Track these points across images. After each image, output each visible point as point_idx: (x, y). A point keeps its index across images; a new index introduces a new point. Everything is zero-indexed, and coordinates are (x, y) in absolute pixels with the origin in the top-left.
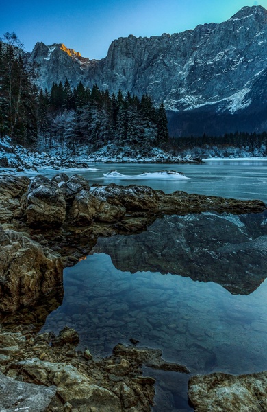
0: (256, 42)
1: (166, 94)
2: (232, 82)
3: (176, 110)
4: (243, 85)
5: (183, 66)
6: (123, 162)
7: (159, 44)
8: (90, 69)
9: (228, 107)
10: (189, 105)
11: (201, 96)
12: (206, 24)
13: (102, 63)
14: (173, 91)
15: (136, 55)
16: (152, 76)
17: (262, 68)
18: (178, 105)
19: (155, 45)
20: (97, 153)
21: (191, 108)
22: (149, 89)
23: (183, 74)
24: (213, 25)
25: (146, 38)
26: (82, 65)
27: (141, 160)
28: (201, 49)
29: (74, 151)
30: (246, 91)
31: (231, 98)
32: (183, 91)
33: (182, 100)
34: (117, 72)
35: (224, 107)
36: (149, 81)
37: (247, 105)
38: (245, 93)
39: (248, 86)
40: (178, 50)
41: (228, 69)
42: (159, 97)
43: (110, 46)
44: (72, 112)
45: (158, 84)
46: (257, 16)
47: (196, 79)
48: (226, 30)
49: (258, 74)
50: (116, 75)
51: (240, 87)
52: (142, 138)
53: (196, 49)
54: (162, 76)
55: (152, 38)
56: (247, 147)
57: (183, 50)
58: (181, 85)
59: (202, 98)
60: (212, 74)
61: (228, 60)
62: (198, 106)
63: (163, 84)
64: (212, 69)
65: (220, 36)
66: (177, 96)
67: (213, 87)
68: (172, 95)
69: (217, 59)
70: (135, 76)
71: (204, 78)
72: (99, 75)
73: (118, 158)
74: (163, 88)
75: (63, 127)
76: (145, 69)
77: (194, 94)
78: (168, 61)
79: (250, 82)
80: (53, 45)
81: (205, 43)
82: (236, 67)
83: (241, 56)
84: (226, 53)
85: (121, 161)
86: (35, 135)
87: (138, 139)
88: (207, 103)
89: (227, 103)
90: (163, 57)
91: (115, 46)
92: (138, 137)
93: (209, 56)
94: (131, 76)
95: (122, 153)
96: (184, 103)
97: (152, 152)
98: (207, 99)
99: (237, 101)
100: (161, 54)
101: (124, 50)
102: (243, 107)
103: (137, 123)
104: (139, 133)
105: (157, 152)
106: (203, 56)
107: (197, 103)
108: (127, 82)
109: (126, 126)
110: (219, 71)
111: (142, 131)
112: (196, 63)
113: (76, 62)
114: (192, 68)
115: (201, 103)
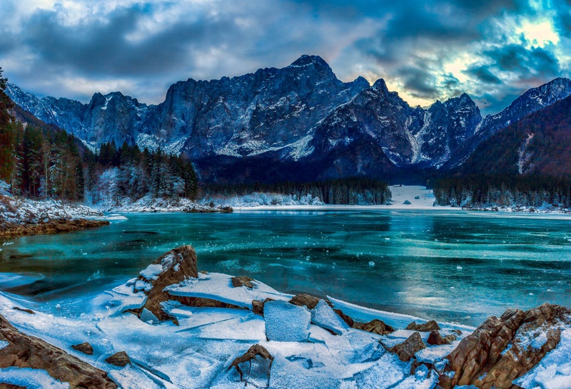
0: (316, 90)
1: (228, 139)
2: (295, 129)
3: (238, 155)
4: (306, 131)
5: (245, 110)
6: (155, 211)
7: (220, 88)
8: (148, 114)
9: (292, 154)
10: (252, 151)
11: (264, 142)
12: (266, 69)
13: (160, 108)
14: (235, 136)
15: (196, 99)
16: (213, 121)
17: (323, 116)
18: (241, 151)
19: (215, 89)
20: (135, 204)
21: (255, 153)
22: (210, 133)
23: (245, 118)
24: (273, 70)
25: (206, 81)
26: (140, 111)
27: (171, 209)
28: (263, 94)
29: (118, 203)
30: (309, 138)
31: (294, 145)
32: (245, 135)
33: (245, 144)
34: (175, 116)
35: (288, 154)
36: (210, 125)
37: (310, 152)
38: (308, 140)
39: (311, 133)
40: (239, 93)
41: (291, 116)
42: (221, 142)
43: (169, 91)
44: (116, 169)
45: (219, 128)
46: (316, 65)
47: (259, 124)
48: (287, 77)
49: (320, 122)
50: (175, 120)
51: (303, 134)
52: (172, 190)
53: (258, 93)
54: (223, 120)
55: (212, 81)
56: (295, 196)
57: (244, 94)
58: (243, 129)
59: (266, 143)
60: (274, 119)
61: (290, 106)
62: (262, 152)
63: (223, 128)
64: (275, 114)
65: (281, 82)
66: (240, 141)
67: (277, 132)
68: (234, 140)
69: (279, 104)
70: (195, 120)
71: (267, 124)
72: (156, 120)
73: (152, 208)
74: (224, 132)
75: (108, 183)
76: (205, 112)
77: (257, 139)
78: (229, 104)
79: (313, 130)
80: (111, 94)
81: (266, 88)
82: (298, 113)
83: (302, 103)
84: (288, 99)
85: (153, 210)
86: (82, 192)
87: (168, 192)
88: (271, 149)
89: (291, 149)
90: (224, 100)
91: (173, 91)
92: (169, 190)
93: (271, 101)
94: (191, 121)
95: (156, 204)
96: (247, 149)
97: (180, 202)
98: (271, 145)
99: (300, 148)
100: (221, 98)
101: (183, 93)
102: (307, 154)
103: (167, 179)
104: (169, 187)
105: (184, 203)
106: (265, 100)
107: (261, 148)
108: (186, 127)
109: (158, 180)
110: (282, 117)
111: (172, 185)
112: (258, 108)
113: (133, 109)
114: (255, 112)
115: (265, 148)
